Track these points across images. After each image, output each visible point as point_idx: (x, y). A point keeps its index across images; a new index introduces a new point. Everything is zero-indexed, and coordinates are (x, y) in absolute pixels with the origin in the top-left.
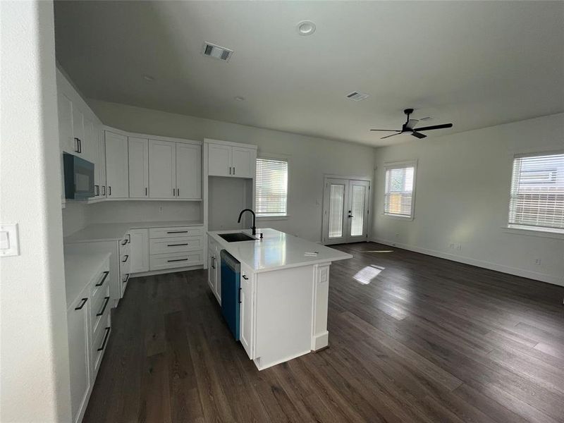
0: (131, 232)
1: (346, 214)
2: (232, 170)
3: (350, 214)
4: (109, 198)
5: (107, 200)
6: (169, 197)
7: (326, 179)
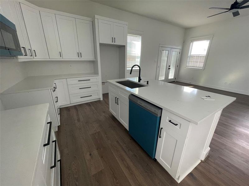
0: (56, 81)
1: (168, 67)
2: (113, 39)
3: (169, 67)
4: (36, 59)
5: (34, 60)
6: (75, 58)
7: (160, 47)
